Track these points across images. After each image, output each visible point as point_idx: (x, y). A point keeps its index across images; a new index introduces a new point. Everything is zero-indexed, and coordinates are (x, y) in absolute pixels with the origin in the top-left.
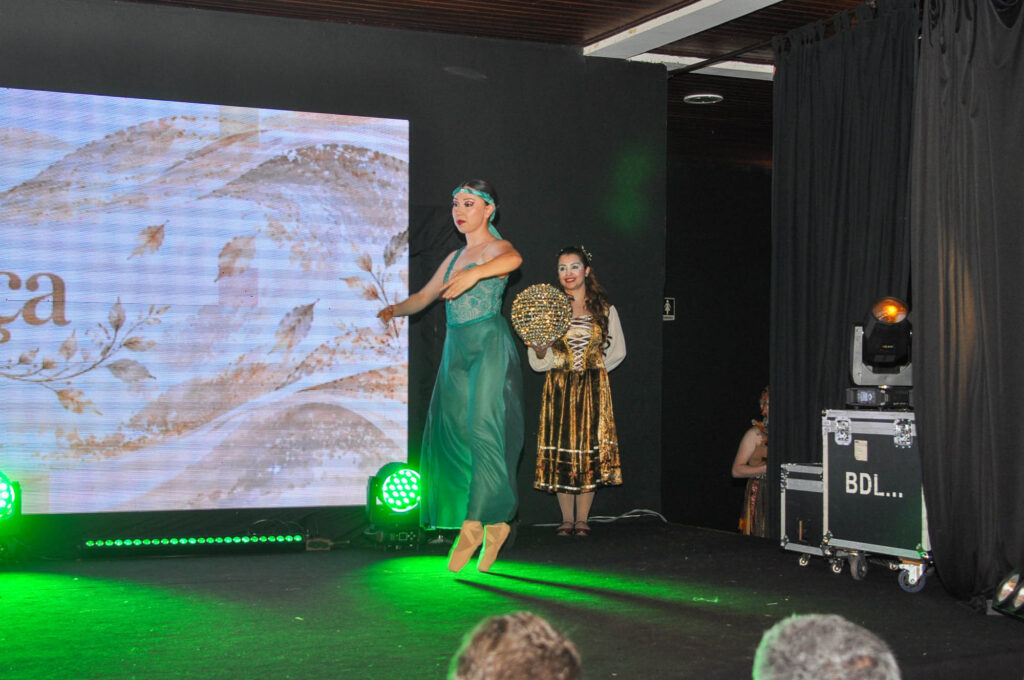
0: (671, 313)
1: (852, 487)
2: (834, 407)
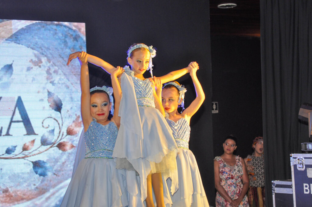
0: (216, 109)
1: (307, 191)
2: (297, 152)
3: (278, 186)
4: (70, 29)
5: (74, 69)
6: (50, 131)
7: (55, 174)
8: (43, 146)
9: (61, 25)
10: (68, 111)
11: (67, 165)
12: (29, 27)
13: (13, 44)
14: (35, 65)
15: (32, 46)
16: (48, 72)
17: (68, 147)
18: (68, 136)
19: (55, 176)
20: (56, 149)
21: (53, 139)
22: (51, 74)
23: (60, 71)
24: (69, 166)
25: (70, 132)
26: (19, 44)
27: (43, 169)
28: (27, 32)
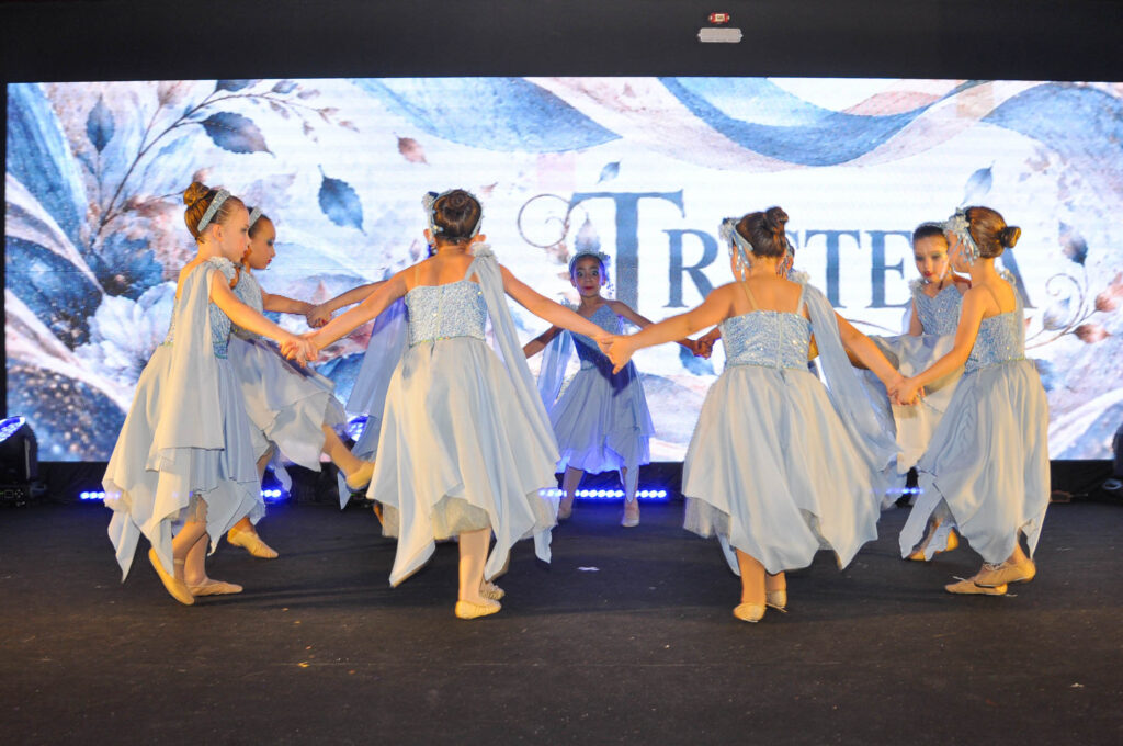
4: (1109, 96)
5: (1114, 176)
6: (1061, 302)
7: (1068, 388)
8: (1047, 332)
9: (1090, 89)
10: (1099, 263)
11: (1093, 372)
12: (1026, 95)
13: (994, 128)
14: (1036, 170)
15: (1030, 131)
16: (1061, 183)
17: (1096, 335)
18: (1099, 313)
19: (1069, 391)
20: (1073, 338)
21: (1068, 316)
22: (1066, 187)
23: (1085, 182)
24: (1097, 372)
25: (1101, 306)
26: (1006, 127)
27: (1046, 376)
28: (1023, 105)
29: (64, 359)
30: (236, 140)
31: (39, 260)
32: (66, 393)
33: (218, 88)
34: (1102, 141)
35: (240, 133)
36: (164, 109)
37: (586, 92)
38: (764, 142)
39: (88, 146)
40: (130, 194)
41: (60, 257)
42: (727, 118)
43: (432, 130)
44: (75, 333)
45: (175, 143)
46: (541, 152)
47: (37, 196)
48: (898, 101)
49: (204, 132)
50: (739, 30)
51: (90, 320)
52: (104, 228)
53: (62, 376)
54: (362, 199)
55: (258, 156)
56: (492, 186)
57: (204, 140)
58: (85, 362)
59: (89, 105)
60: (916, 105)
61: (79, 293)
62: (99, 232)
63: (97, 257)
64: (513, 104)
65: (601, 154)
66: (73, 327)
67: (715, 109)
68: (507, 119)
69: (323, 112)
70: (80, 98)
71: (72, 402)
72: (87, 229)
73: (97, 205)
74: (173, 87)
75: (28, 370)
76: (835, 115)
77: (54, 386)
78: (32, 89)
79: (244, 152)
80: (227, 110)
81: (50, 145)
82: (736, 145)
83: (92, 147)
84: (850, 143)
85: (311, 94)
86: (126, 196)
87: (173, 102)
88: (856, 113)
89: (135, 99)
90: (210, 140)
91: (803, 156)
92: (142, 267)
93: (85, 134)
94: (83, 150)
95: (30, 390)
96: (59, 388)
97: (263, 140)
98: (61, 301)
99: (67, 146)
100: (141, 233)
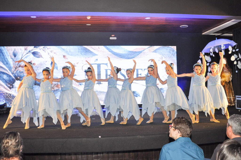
3: (237, 97)
4: (171, 48)
6: (165, 79)
9: (169, 47)
12: (159, 48)
13: (154, 53)
14: (161, 59)
15: (160, 54)
26: (156, 53)
27: (163, 91)
28: (159, 50)
29: (9, 91)
30: (37, 56)
31: (5, 75)
32: (9, 96)
33: (34, 47)
34: (171, 55)
35: (38, 55)
36: (26, 51)
37: (92, 48)
38: (120, 56)
39: (13, 57)
40: (20, 64)
41: (8, 74)
42: (114, 52)
43: (69, 54)
44: (11, 87)
45: (27, 56)
46: (86, 58)
47: (5, 65)
48: (140, 49)
49: (32, 54)
50: (116, 38)
51: (13, 84)
52: (16, 70)
53: (9, 93)
54: (57, 65)
55: (41, 58)
56: (78, 63)
57: (32, 56)
58: (13, 91)
59: (13, 50)
60: (143, 50)
61: (12, 80)
62: (15, 70)
63: (15, 74)
64: (81, 50)
65: (95, 58)
66: (11, 86)
67: (112, 51)
68: (80, 52)
69: (51, 51)
70: (12, 49)
71: (11, 98)
72: (13, 70)
73: (15, 66)
74: (27, 47)
75: (3, 93)
76: (130, 52)
77: (7, 95)
78: (4, 47)
79: (38, 58)
80: (36, 51)
81: (7, 56)
82: (116, 56)
83: (14, 57)
84: (133, 56)
85: (49, 48)
86: (19, 65)
87: (27, 50)
88: (134, 51)
89: (21, 50)
90: (33, 56)
91: (126, 58)
92: (22, 75)
93: (12, 55)
94: (12, 57)
95: (4, 96)
96: (8, 95)
97: (42, 56)
98: (9, 81)
99: (9, 57)
100: (22, 71)
